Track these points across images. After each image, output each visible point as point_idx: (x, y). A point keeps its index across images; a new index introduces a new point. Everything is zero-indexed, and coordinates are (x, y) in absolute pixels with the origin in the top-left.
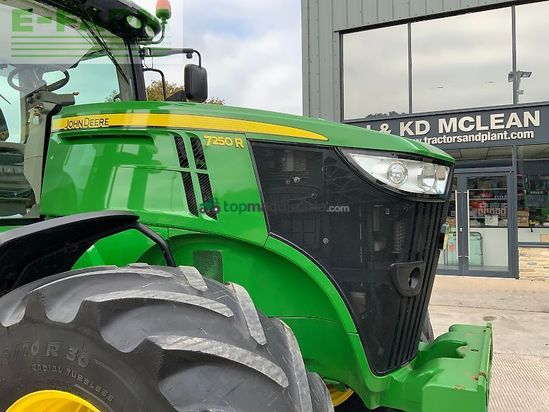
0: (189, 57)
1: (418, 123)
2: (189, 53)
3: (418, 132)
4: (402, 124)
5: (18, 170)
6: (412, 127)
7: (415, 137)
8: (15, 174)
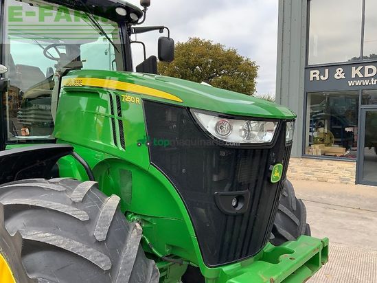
0: (161, 32)
1: (367, 68)
2: (161, 29)
3: (367, 75)
4: (354, 68)
5: (48, 107)
6: (362, 71)
7: (364, 78)
8: (45, 110)
